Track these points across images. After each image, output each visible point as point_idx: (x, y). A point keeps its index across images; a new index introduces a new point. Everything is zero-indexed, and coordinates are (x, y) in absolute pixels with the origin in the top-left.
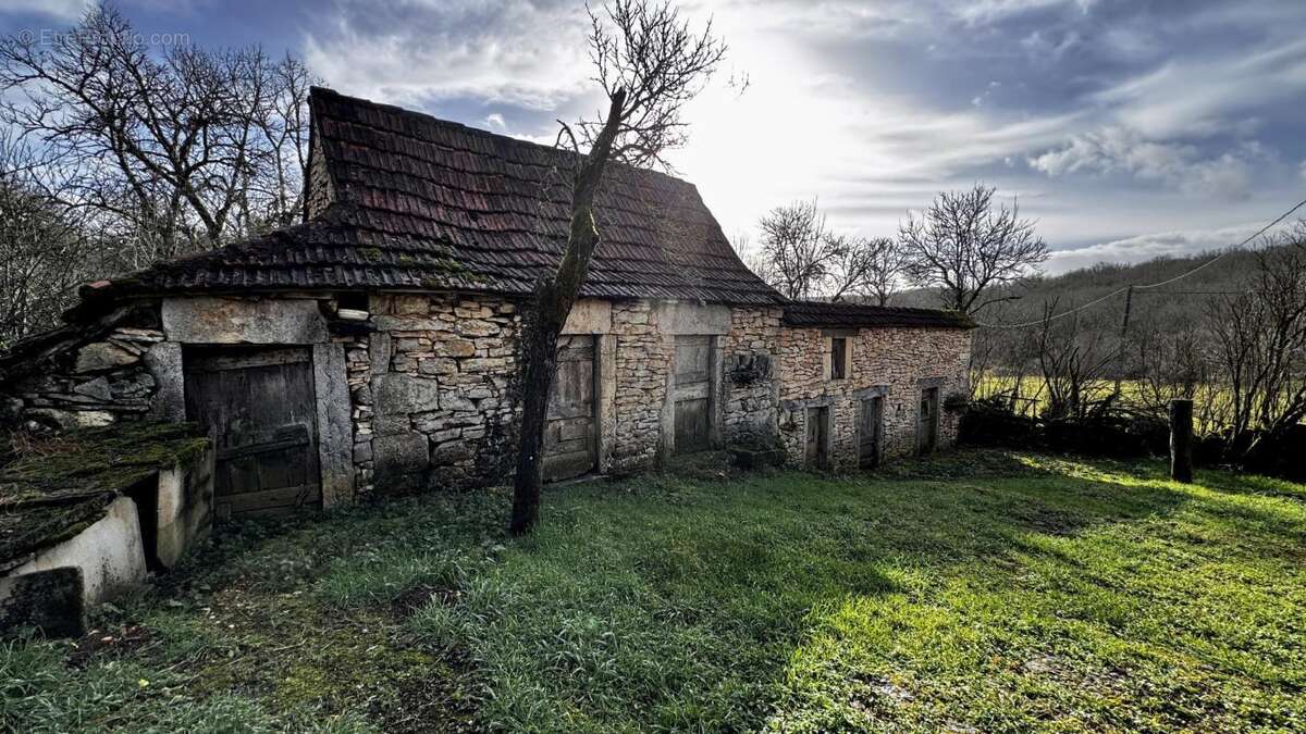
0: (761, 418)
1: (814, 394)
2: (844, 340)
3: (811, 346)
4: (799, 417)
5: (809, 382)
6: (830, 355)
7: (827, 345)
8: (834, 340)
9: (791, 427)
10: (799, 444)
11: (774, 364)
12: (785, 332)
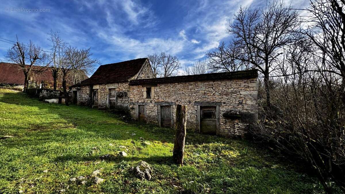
0: (126, 105)
1: (140, 101)
2: (151, 88)
3: (138, 90)
4: (135, 106)
5: (138, 99)
6: (146, 92)
7: (144, 89)
8: (147, 88)
9: (133, 108)
10: (135, 113)
11: (128, 94)
12: (131, 87)
